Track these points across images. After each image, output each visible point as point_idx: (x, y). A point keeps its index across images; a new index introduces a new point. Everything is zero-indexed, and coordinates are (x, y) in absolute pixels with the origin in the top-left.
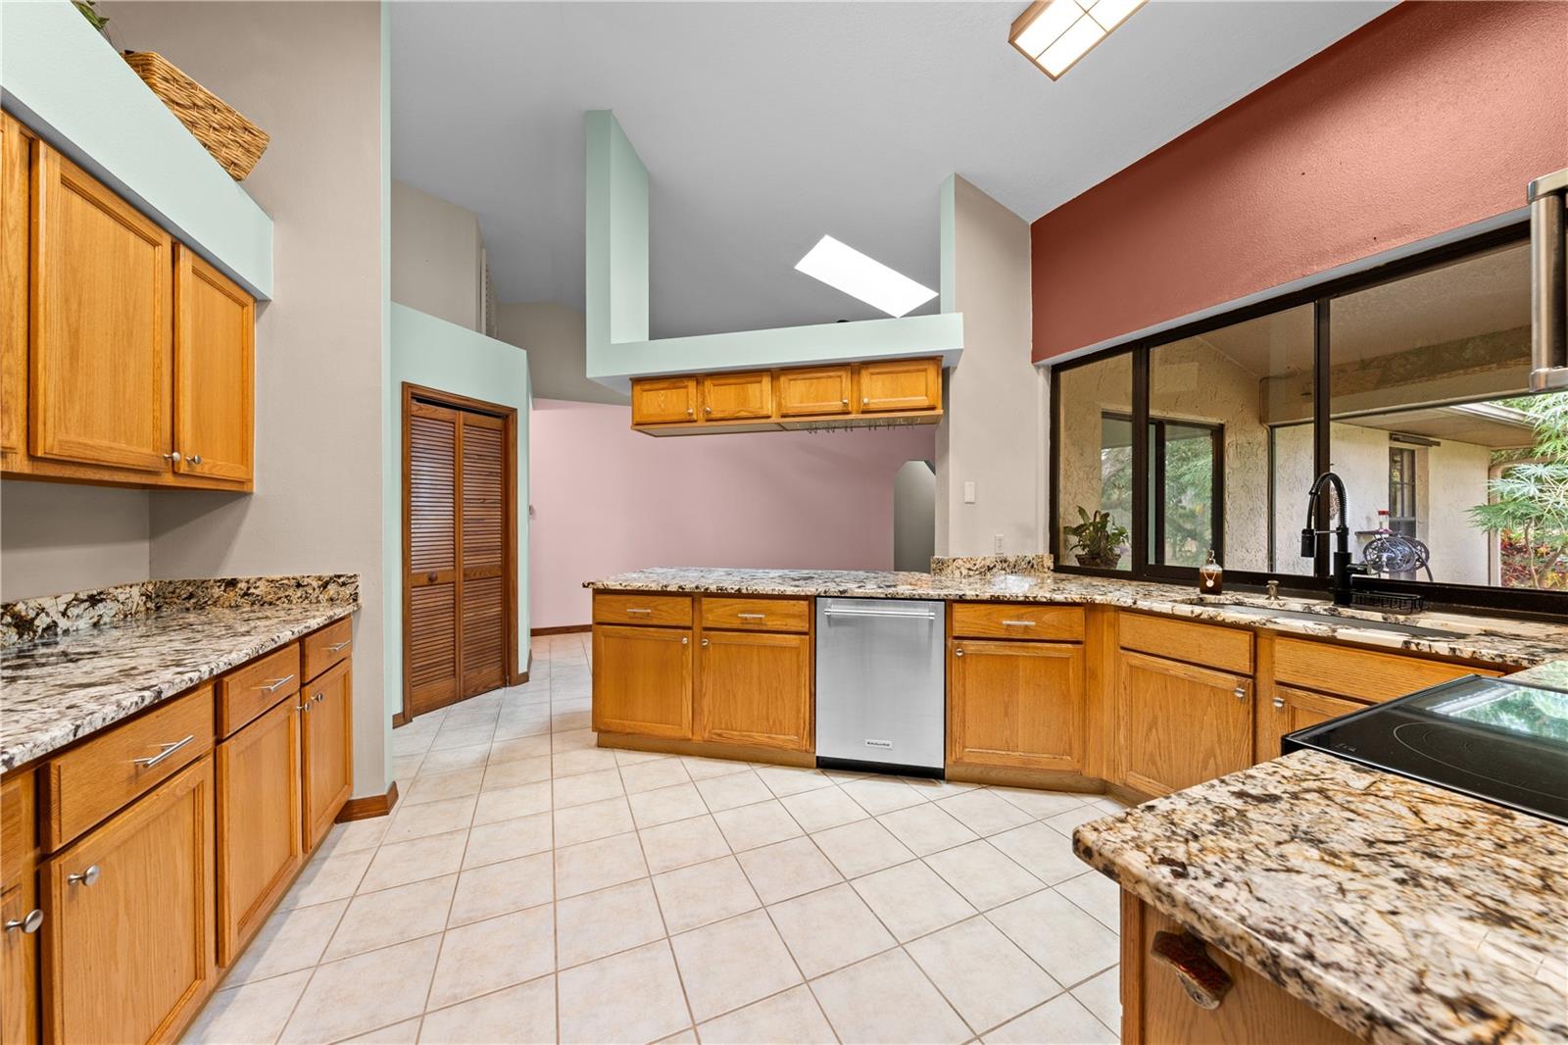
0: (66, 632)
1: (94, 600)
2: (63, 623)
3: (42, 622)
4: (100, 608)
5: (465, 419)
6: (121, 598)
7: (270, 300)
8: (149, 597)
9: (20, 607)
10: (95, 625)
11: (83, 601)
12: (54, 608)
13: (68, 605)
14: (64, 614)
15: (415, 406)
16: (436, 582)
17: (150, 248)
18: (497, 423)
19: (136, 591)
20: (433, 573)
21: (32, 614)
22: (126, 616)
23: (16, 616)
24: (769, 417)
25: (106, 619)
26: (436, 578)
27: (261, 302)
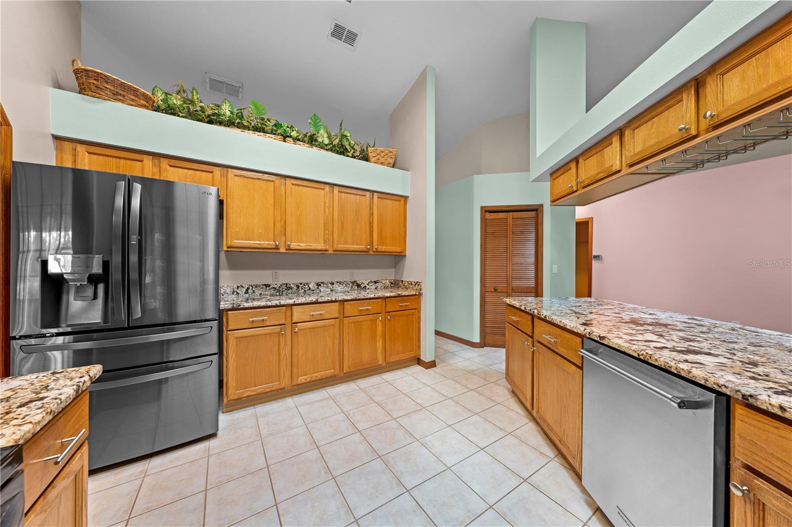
0: (368, 289)
1: (376, 282)
2: (368, 287)
3: (363, 286)
4: (377, 284)
5: (512, 215)
6: (383, 283)
7: (409, 196)
8: (392, 283)
9: (358, 282)
10: (376, 288)
11: (373, 282)
12: (366, 283)
13: (369, 283)
14: (368, 284)
15: (488, 216)
16: (497, 291)
17: (364, 197)
18: (533, 214)
19: (388, 281)
20: (496, 287)
21: (360, 284)
22: (384, 287)
23: (357, 283)
24: (619, 171)
25: (379, 287)
26: (497, 289)
27: (406, 198)
